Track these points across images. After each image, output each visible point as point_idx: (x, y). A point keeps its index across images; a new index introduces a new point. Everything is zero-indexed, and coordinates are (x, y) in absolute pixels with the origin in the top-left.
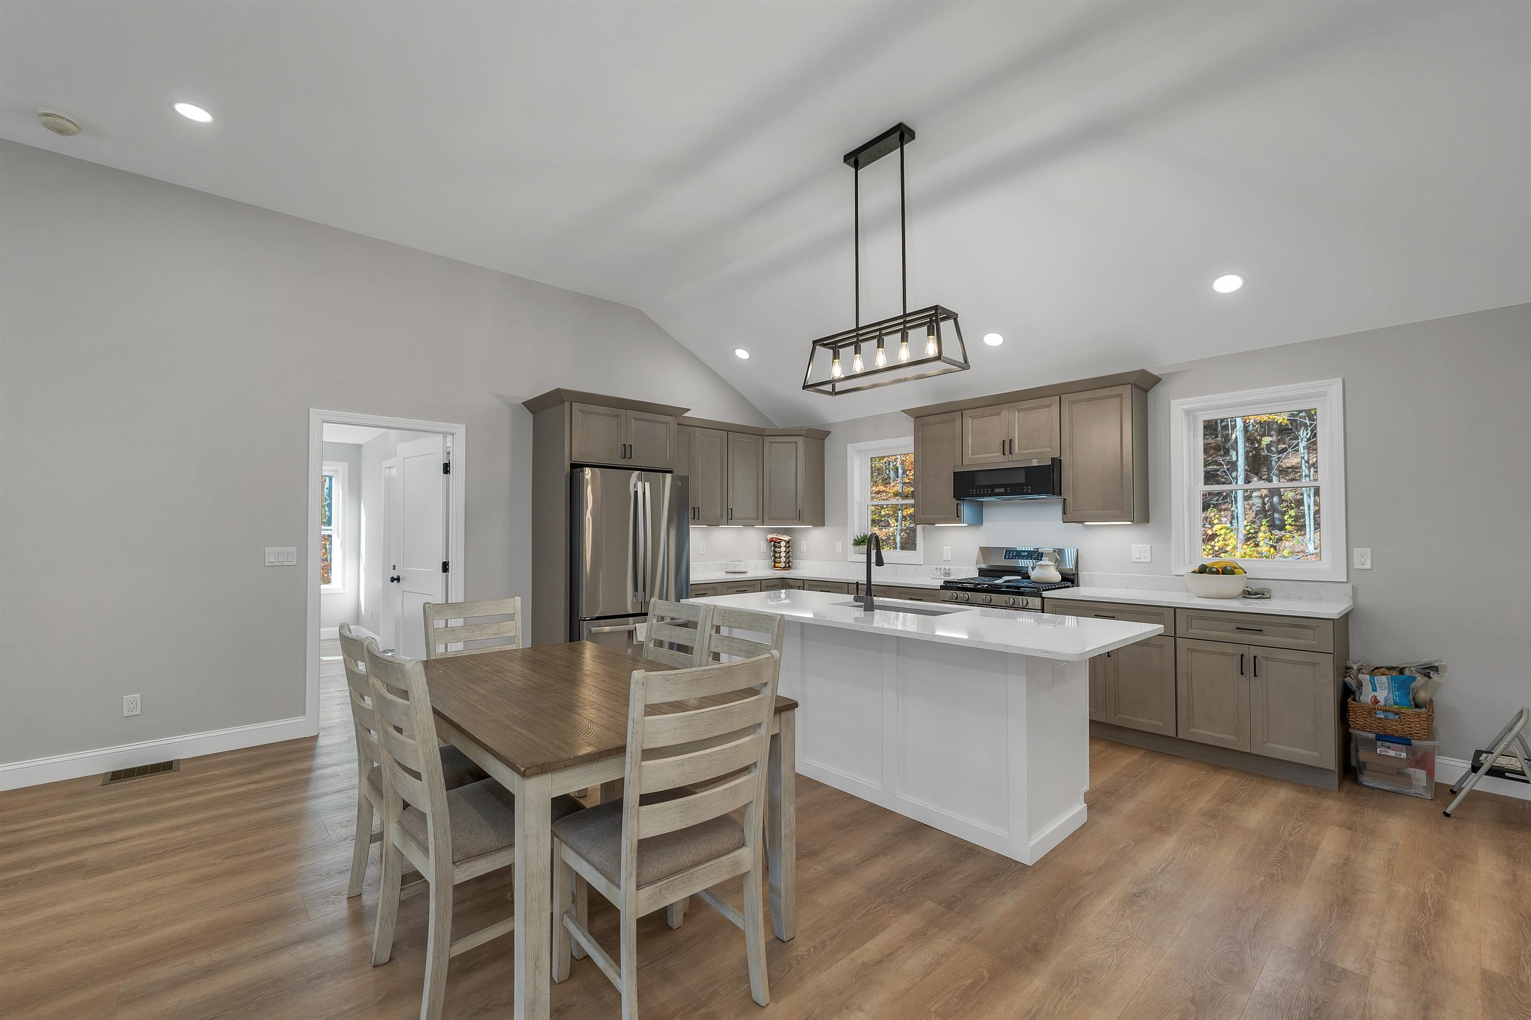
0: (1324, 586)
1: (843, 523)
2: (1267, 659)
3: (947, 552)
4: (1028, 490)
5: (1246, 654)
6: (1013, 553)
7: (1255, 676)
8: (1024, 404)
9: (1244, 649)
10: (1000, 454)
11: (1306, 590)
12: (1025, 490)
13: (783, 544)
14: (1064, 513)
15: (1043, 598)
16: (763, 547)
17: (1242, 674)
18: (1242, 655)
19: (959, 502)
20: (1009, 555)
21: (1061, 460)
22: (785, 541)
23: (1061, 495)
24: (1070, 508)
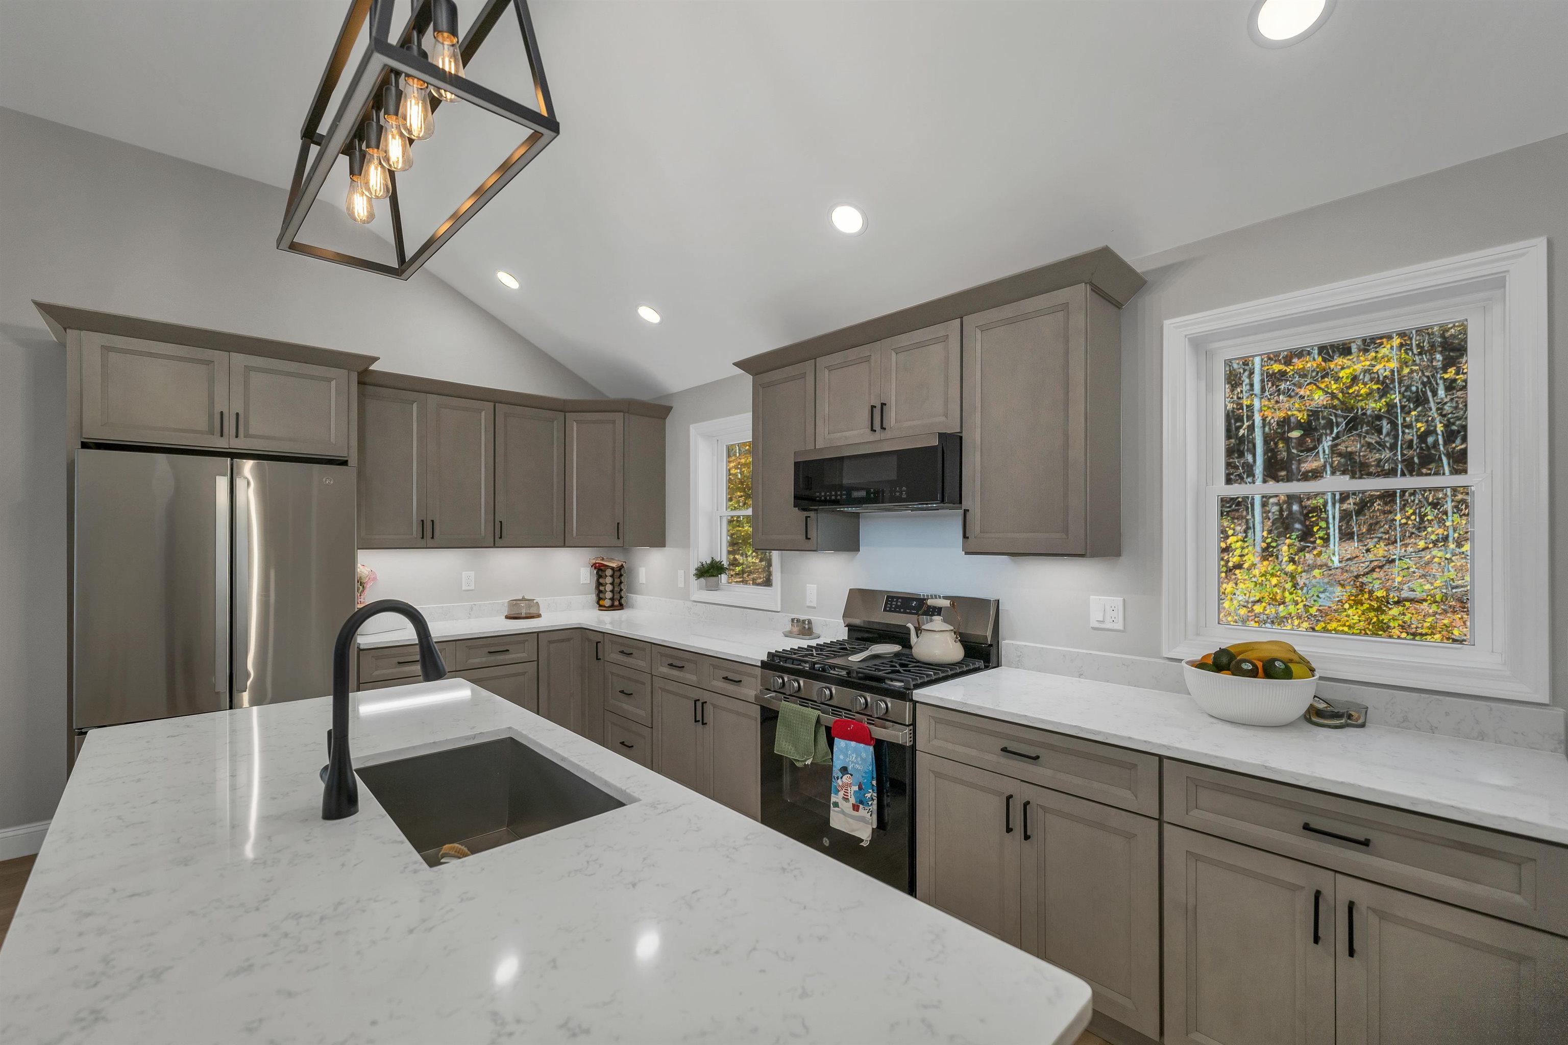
0: (1491, 709)
1: (685, 543)
2: (1383, 916)
3: (811, 593)
4: (901, 494)
5: (1327, 893)
6: (897, 601)
7: (1351, 953)
8: (905, 339)
9: (1324, 881)
10: (868, 430)
11: (1447, 714)
12: (898, 494)
13: (609, 572)
14: (965, 537)
15: (915, 703)
16: (586, 576)
17: (1316, 940)
18: (1318, 895)
19: (806, 514)
20: (891, 605)
21: (961, 438)
22: (613, 569)
23: (961, 502)
24: (975, 527)
